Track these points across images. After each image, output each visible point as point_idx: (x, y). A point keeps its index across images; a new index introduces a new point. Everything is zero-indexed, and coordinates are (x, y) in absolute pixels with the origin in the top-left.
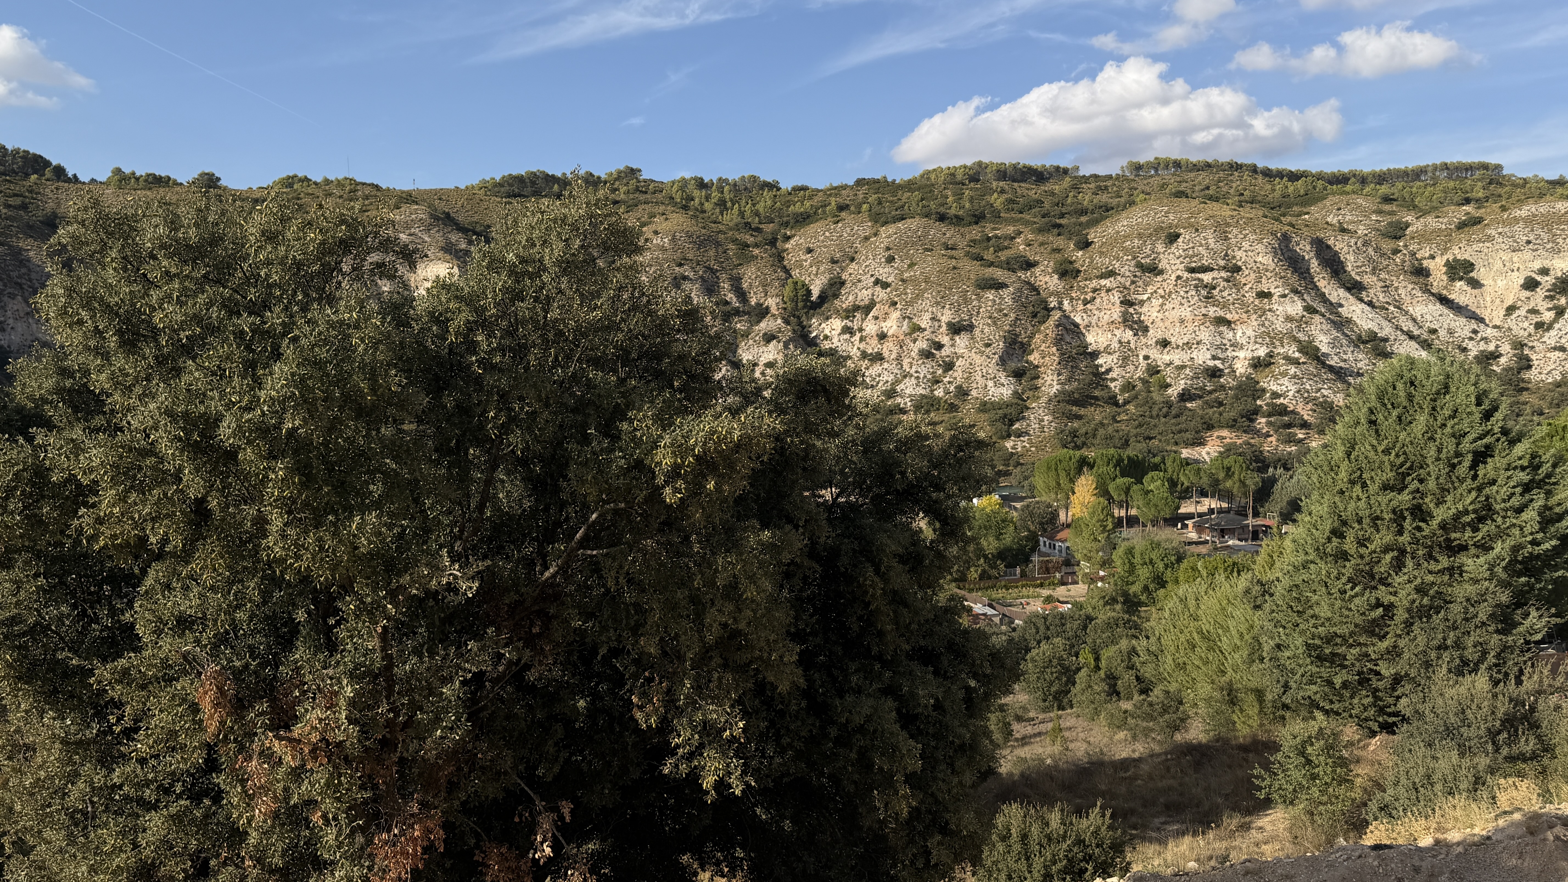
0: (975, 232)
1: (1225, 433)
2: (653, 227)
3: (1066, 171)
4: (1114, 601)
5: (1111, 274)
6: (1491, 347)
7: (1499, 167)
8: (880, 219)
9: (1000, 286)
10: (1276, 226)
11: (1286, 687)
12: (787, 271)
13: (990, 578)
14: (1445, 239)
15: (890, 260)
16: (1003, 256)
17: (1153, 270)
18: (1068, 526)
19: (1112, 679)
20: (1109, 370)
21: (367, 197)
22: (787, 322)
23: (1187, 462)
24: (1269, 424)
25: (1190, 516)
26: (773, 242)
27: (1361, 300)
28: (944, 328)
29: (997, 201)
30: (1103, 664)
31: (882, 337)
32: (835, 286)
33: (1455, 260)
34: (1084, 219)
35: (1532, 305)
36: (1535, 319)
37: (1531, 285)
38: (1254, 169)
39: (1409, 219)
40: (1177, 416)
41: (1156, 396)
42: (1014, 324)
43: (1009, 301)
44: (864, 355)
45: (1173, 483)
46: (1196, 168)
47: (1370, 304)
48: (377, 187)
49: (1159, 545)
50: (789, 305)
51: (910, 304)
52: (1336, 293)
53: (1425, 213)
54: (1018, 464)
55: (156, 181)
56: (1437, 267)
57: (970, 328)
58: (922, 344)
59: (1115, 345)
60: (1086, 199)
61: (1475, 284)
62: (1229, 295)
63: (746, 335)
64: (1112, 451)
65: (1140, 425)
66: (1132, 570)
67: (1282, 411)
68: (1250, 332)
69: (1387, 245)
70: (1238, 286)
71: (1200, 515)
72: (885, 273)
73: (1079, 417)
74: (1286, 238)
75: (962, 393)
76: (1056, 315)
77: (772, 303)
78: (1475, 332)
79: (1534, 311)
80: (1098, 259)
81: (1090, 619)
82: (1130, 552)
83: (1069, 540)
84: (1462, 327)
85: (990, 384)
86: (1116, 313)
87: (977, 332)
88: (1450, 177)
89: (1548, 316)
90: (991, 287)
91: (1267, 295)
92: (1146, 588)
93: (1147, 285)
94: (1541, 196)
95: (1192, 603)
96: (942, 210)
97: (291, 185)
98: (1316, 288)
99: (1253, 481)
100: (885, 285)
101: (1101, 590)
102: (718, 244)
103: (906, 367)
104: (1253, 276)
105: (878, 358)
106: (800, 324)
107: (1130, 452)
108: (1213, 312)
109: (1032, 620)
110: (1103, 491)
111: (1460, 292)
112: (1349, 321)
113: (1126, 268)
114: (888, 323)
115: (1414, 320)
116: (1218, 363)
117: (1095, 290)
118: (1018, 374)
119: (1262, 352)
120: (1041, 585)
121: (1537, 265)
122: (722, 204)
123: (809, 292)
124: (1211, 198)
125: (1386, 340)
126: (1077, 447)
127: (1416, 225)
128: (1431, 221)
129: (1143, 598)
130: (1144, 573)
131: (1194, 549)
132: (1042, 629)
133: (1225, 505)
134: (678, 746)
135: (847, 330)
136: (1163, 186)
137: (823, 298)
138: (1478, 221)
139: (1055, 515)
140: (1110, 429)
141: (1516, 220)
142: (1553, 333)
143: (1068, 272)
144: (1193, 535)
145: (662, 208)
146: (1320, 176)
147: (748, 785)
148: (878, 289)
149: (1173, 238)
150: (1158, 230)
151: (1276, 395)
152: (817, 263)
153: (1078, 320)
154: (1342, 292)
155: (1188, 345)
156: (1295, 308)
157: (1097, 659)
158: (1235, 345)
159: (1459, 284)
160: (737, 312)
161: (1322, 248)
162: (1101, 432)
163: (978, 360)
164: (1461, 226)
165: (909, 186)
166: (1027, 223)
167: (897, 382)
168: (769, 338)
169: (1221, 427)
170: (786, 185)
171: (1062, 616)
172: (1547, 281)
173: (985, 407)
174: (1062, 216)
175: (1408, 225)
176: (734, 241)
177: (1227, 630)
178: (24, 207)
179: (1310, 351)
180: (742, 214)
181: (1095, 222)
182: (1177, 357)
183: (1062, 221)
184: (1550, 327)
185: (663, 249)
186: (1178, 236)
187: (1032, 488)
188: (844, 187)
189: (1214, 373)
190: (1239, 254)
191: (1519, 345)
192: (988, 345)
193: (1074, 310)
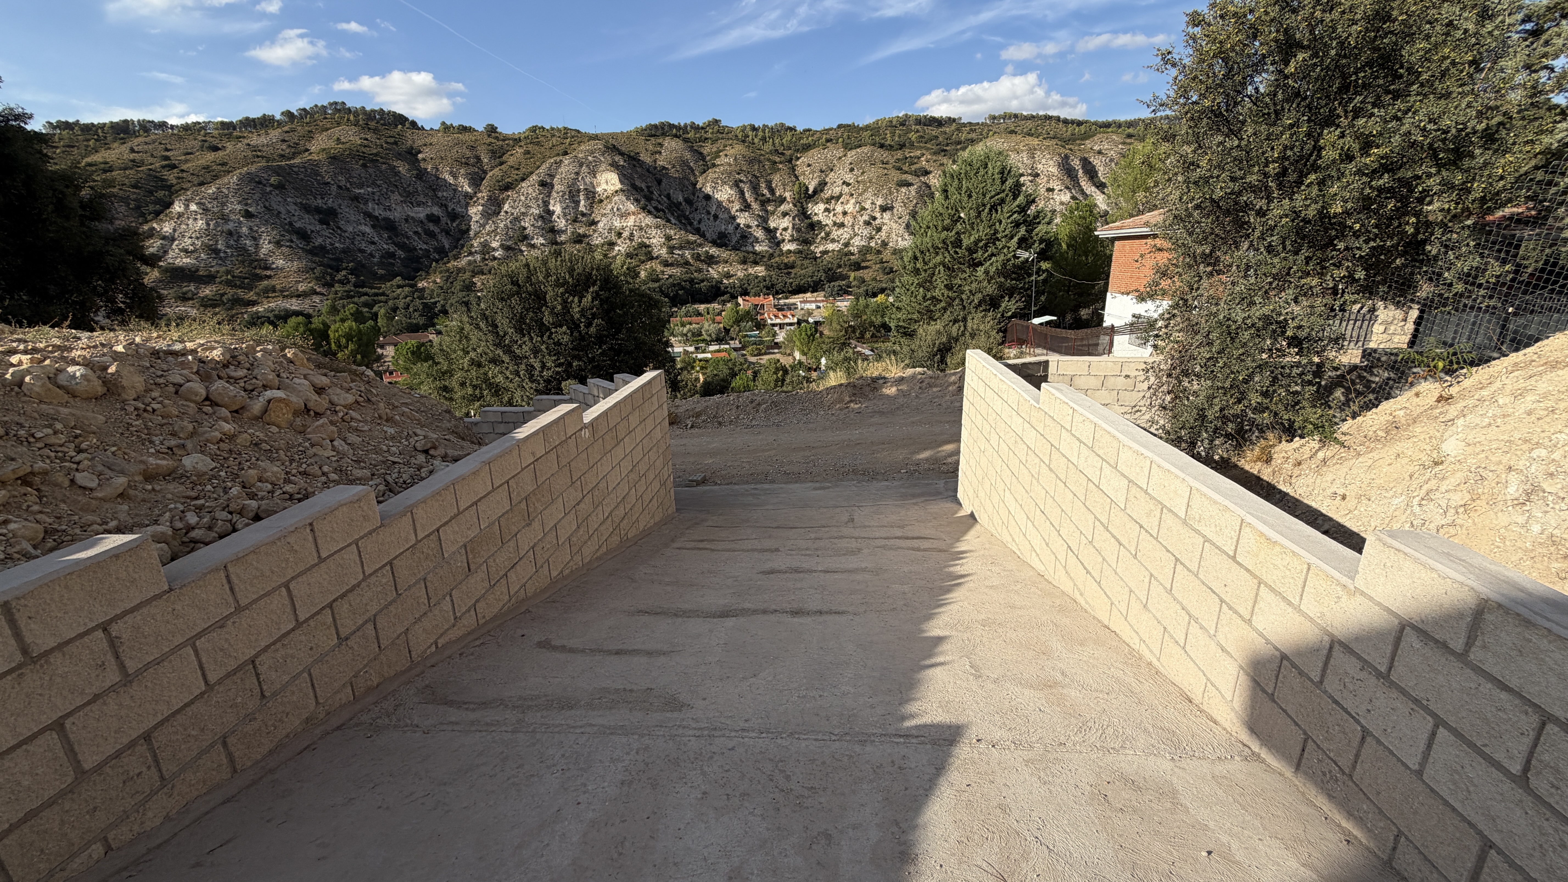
0: (899, 154)
2: (725, 152)
3: (953, 120)
8: (848, 147)
9: (909, 185)
10: (1061, 151)
12: (796, 177)
15: (852, 170)
16: (913, 168)
21: (573, 137)
22: (795, 205)
26: (790, 161)
27: (1103, 193)
28: (878, 208)
29: (914, 137)
31: (845, 214)
32: (822, 185)
34: (959, 146)
42: (915, 206)
43: (914, 193)
44: (835, 224)
46: (1026, 118)
48: (578, 132)
50: (797, 196)
51: (860, 195)
52: (1090, 189)
55: (464, 129)
57: (891, 208)
58: (866, 218)
60: (963, 136)
63: (773, 213)
70: (1037, 185)
72: (849, 178)
74: (1066, 157)
75: (885, 244)
77: (787, 195)
85: (900, 239)
87: (895, 210)
90: (904, 185)
91: (1052, 190)
96: (883, 141)
98: (1080, 187)
100: (848, 185)
102: (760, 162)
103: (856, 230)
104: (1045, 179)
105: (842, 225)
106: (802, 207)
114: (848, 206)
122: (764, 139)
123: (807, 189)
124: (1027, 135)
135: (827, 210)
136: (1006, 128)
137: (815, 192)
145: (731, 142)
146: (1095, 123)
148: (844, 186)
152: (813, 172)
154: (1092, 188)
156: (1066, 197)
160: (769, 200)
161: (1086, 164)
163: (895, 226)
165: (866, 128)
167: (851, 238)
168: (785, 214)
170: (799, 128)
173: (896, 252)
174: (948, 145)
176: (769, 160)
180: (774, 145)
181: (964, 148)
183: (947, 148)
188: (830, 129)
190: (1039, 166)
192: (900, 218)
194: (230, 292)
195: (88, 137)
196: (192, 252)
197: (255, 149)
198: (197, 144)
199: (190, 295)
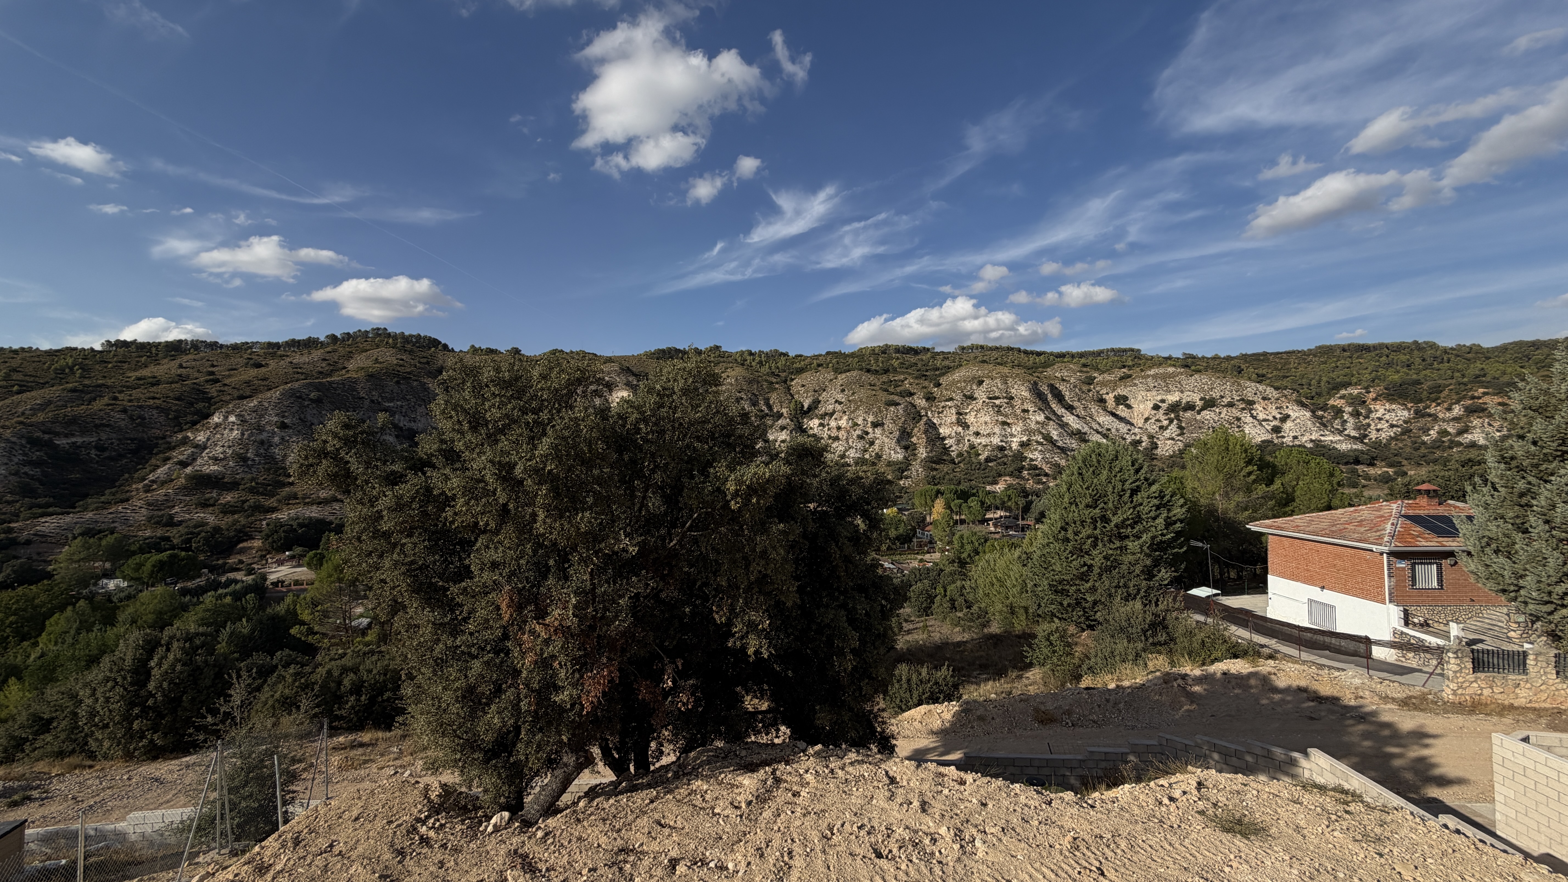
0: (884, 378)
1: (1007, 478)
2: (727, 374)
3: (928, 350)
4: (954, 561)
5: (951, 399)
6: (1138, 438)
7: (1139, 351)
8: (837, 371)
9: (897, 404)
10: (1031, 378)
11: (1039, 606)
12: (792, 396)
13: (892, 549)
14: (1114, 386)
15: (843, 391)
16: (899, 389)
17: (972, 398)
18: (931, 524)
19: (952, 601)
20: (951, 446)
21: (590, 360)
22: (792, 421)
23: (989, 492)
24: (1029, 474)
25: (991, 519)
26: (785, 382)
27: (1073, 414)
28: (869, 425)
29: (896, 363)
30: (948, 593)
31: (839, 428)
32: (816, 403)
33: (1119, 395)
34: (937, 373)
35: (1157, 417)
36: (1159, 424)
37: (1156, 407)
38: (1019, 350)
39: (1096, 375)
40: (984, 470)
41: (973, 460)
42: (904, 423)
43: (901, 411)
44: (830, 437)
45: (982, 503)
46: (991, 349)
47: (1077, 416)
48: (595, 355)
49: (976, 533)
50: (793, 412)
51: (853, 412)
52: (1060, 411)
53: (1103, 372)
54: (906, 492)
55: (491, 351)
56: (1110, 398)
57: (882, 425)
58: (858, 432)
59: (953, 434)
60: (938, 363)
61: (1129, 407)
62: (1008, 410)
63: (771, 427)
64: (952, 487)
65: (966, 474)
66: (962, 546)
67: (1035, 468)
68: (1019, 429)
69: (1084, 388)
70: (1013, 407)
71: (996, 519)
72: (840, 397)
73: (936, 470)
74: (1036, 383)
75: (879, 456)
76: (925, 419)
77: (784, 411)
78: (1129, 430)
79: (1158, 420)
80: (945, 392)
81: (942, 570)
82: (962, 537)
83: (931, 531)
84: (1123, 428)
85: (892, 452)
86: (954, 418)
87: (886, 426)
88: (1115, 355)
89: (1165, 423)
90: (892, 405)
91: (1028, 411)
92: (969, 555)
93: (968, 405)
94: (1160, 364)
95: (992, 563)
96: (868, 367)
97: (554, 354)
98: (1051, 408)
99: (1022, 502)
100: (840, 403)
101: (948, 556)
102: (758, 382)
103: (851, 443)
104: (1020, 401)
105: (837, 439)
106: (798, 421)
107: (961, 487)
108: (1000, 418)
109: (913, 571)
110: (948, 506)
111: (1122, 411)
112: (1067, 424)
113: (958, 397)
114: (842, 422)
115: (1099, 424)
116: (1003, 444)
117: (943, 407)
118: (906, 448)
119: (1025, 439)
120: (918, 553)
121: (1159, 398)
122: (761, 363)
123: (803, 406)
124: (999, 364)
125: (1085, 434)
126: (935, 485)
127: (1099, 378)
128: (1107, 377)
129: (968, 560)
130: (968, 547)
131: (992, 536)
132: (918, 575)
133: (1008, 514)
134: (736, 632)
135: (821, 425)
136: (976, 358)
137: (810, 409)
138: (1130, 376)
139: (924, 519)
140: (951, 476)
141: (1149, 376)
142: (1168, 431)
143: (930, 398)
144: (992, 529)
145: (731, 365)
146: (1052, 354)
147: (770, 652)
148: (837, 405)
149: (981, 383)
150: (974, 378)
151: (1032, 460)
152: (807, 392)
153: (935, 421)
154: (1063, 410)
155: (989, 435)
156: (1041, 418)
157: (945, 591)
158: (1012, 435)
159: (1121, 407)
160: (767, 415)
161: (1052, 388)
162: (947, 477)
163: (886, 440)
164: (1122, 378)
165: (852, 355)
166: (910, 374)
167: (846, 451)
168: (783, 428)
169: (1005, 475)
170: (792, 354)
171: (928, 569)
172: (1164, 406)
173: (889, 464)
174: (927, 371)
175: (1095, 378)
176: (766, 381)
177: (1009, 577)
178: (428, 363)
179: (1048, 438)
180: (770, 368)
181: (943, 374)
182: (983, 441)
183: (927, 374)
184: (1167, 428)
185: (731, 384)
186: (983, 381)
187: (913, 504)
188: (820, 355)
189: (1002, 449)
190: (1013, 391)
191: (1151, 437)
192: (891, 433)
193: (933, 416)
194: (252, 499)
195: (141, 354)
196: (222, 460)
197: (296, 366)
198: (242, 361)
199: (211, 502)
